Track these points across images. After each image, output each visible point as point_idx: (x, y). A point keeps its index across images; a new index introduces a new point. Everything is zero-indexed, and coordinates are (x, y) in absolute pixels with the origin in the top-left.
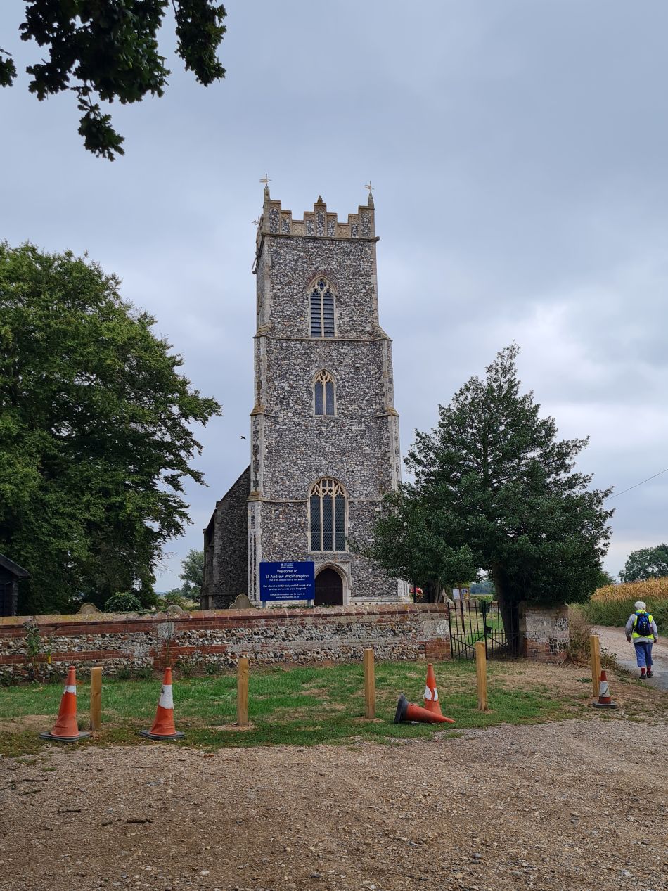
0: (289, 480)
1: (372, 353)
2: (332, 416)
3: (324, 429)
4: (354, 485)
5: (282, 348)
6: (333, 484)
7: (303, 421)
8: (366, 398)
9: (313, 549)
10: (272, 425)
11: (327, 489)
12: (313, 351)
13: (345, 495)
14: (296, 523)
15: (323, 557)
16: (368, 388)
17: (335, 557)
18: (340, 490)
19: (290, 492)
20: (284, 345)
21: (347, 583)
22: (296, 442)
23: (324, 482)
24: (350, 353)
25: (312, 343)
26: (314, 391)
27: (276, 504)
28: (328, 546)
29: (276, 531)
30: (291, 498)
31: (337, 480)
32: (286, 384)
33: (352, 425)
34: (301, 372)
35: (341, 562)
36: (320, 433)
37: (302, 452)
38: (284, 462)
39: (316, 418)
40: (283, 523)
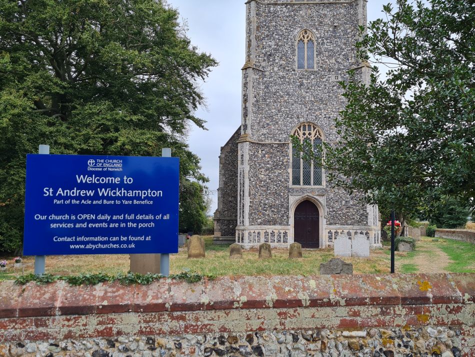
0: (274, 125)
1: (349, 13)
2: (312, 70)
3: (304, 81)
4: (330, 129)
5: (269, 12)
6: (312, 128)
7: (287, 74)
8: (343, 53)
9: (294, 183)
10: (260, 78)
11: (307, 132)
12: (297, 14)
13: (323, 138)
14: (280, 161)
15: (302, 190)
16: (345, 44)
17: (312, 191)
18: (318, 133)
19: (274, 135)
20: (272, 9)
21: (323, 213)
22: (280, 92)
23: (305, 126)
24: (329, 14)
25: (296, 6)
26: (296, 48)
27: (263, 145)
28: (307, 182)
29: (263, 167)
30: (275, 140)
31: (316, 125)
32: (272, 43)
33: (329, 77)
34: (286, 32)
35: (318, 195)
36: (302, 84)
37: (285, 101)
38: (270, 110)
39: (298, 71)
40: (268, 161)
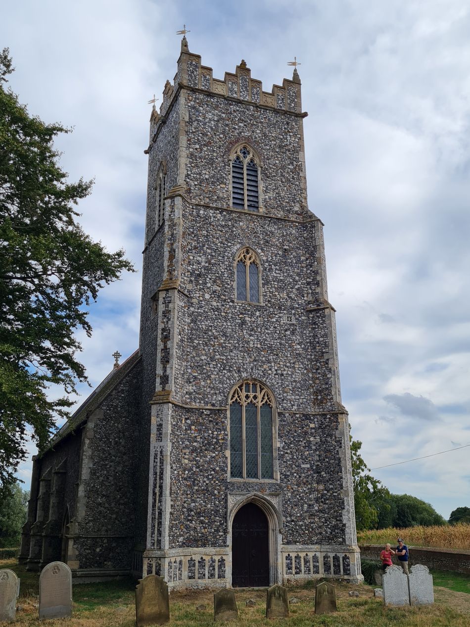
0: (205, 380)
1: (301, 236)
2: (258, 304)
3: (247, 319)
4: (284, 392)
5: (198, 216)
6: (258, 389)
7: (223, 305)
8: (296, 287)
9: (233, 475)
10: (185, 307)
11: (252, 395)
12: (236, 225)
13: (273, 405)
14: (213, 438)
15: (246, 486)
16: (298, 275)
17: (262, 488)
18: (266, 397)
19: (205, 395)
20: (202, 212)
21: (274, 524)
22: (214, 331)
23: (248, 385)
24: (278, 233)
25: (234, 215)
26: (235, 271)
27: (189, 410)
28: (252, 474)
29: (187, 447)
30: (206, 403)
31: (264, 385)
32: (203, 259)
33: (280, 317)
34: (221, 247)
35: (270, 495)
36: (243, 323)
37: (220, 345)
38: (198, 355)
39: (239, 304)
40: (196, 437)
